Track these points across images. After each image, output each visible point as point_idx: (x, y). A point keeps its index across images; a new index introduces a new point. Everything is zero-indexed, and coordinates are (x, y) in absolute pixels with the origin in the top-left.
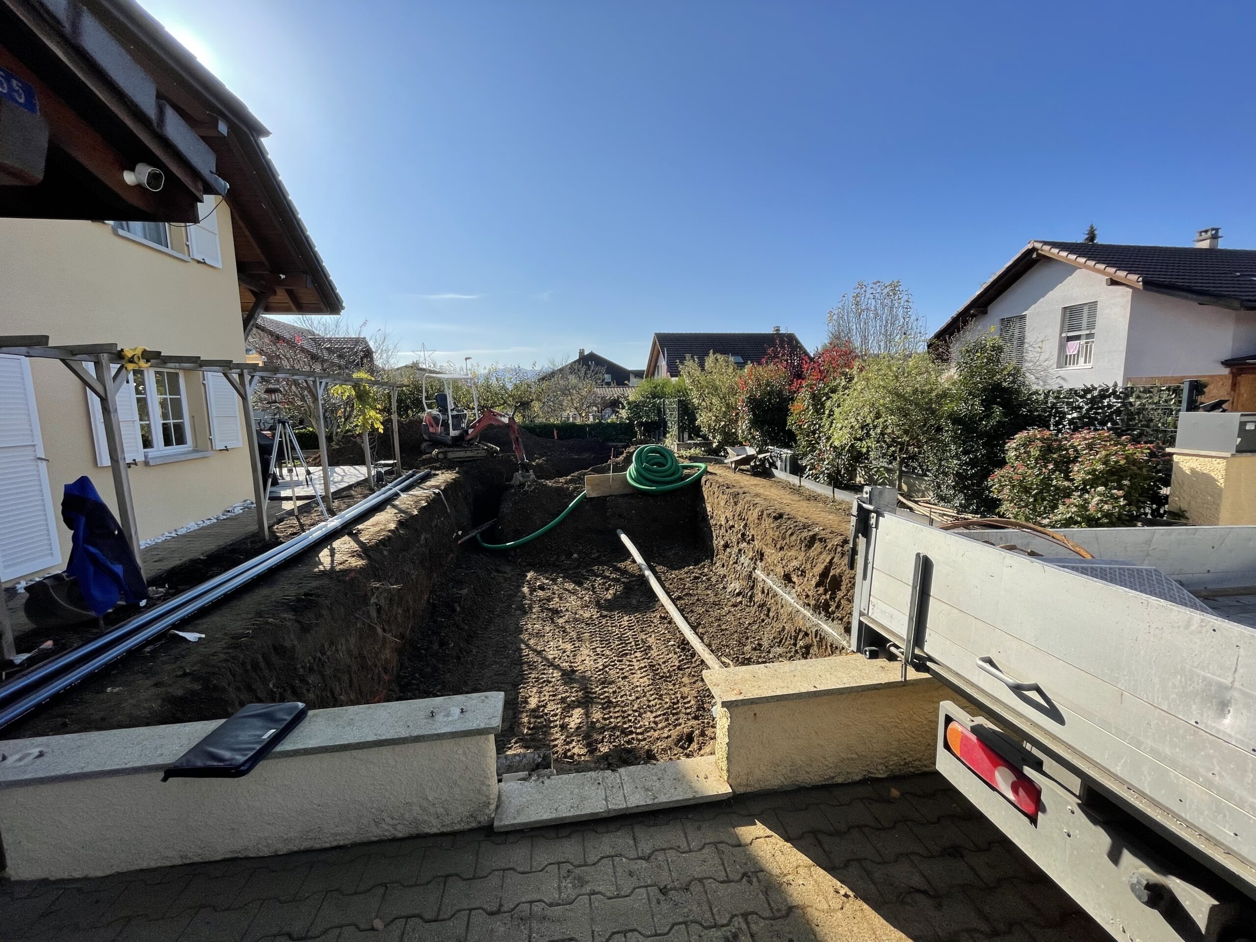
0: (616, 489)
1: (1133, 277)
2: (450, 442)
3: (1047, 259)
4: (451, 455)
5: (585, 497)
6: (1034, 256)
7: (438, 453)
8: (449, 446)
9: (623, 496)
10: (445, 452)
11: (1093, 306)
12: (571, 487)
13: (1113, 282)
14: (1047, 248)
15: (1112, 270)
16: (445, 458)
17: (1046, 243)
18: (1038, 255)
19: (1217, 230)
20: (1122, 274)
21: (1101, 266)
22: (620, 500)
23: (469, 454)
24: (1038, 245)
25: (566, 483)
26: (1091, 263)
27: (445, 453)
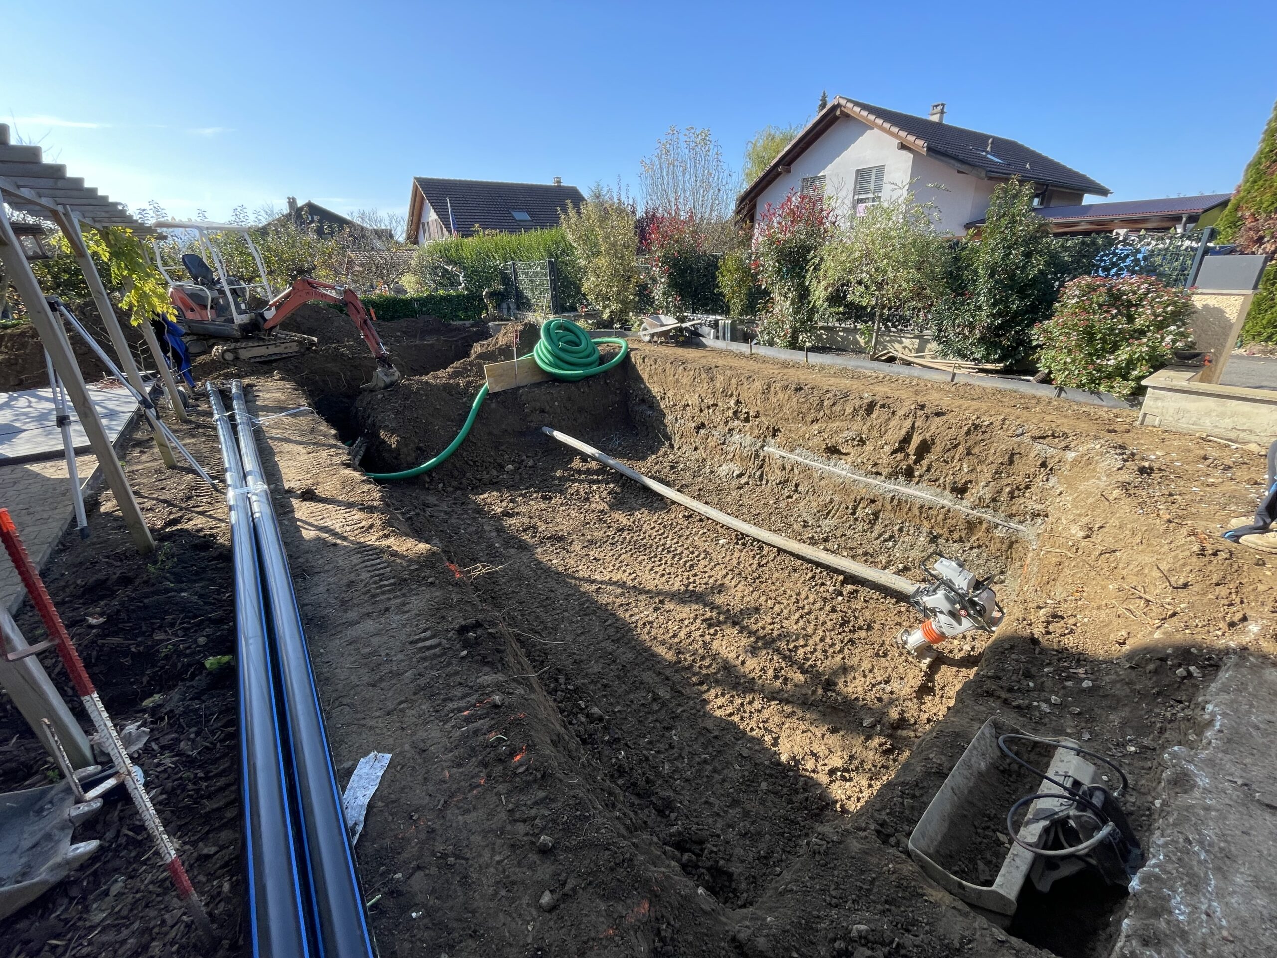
0: (524, 379)
1: (920, 142)
2: (237, 334)
3: (847, 116)
4: (245, 354)
5: (487, 393)
6: (838, 113)
7: (224, 352)
8: (236, 340)
9: (538, 385)
10: (235, 349)
11: (881, 170)
12: (462, 383)
13: (903, 147)
14: (850, 105)
15: (903, 134)
16: (237, 358)
17: (849, 101)
18: (841, 112)
19: (943, 105)
20: (912, 138)
21: (895, 129)
22: (536, 390)
23: (273, 350)
24: (843, 102)
25: (451, 377)
26: (887, 125)
27: (234, 351)
